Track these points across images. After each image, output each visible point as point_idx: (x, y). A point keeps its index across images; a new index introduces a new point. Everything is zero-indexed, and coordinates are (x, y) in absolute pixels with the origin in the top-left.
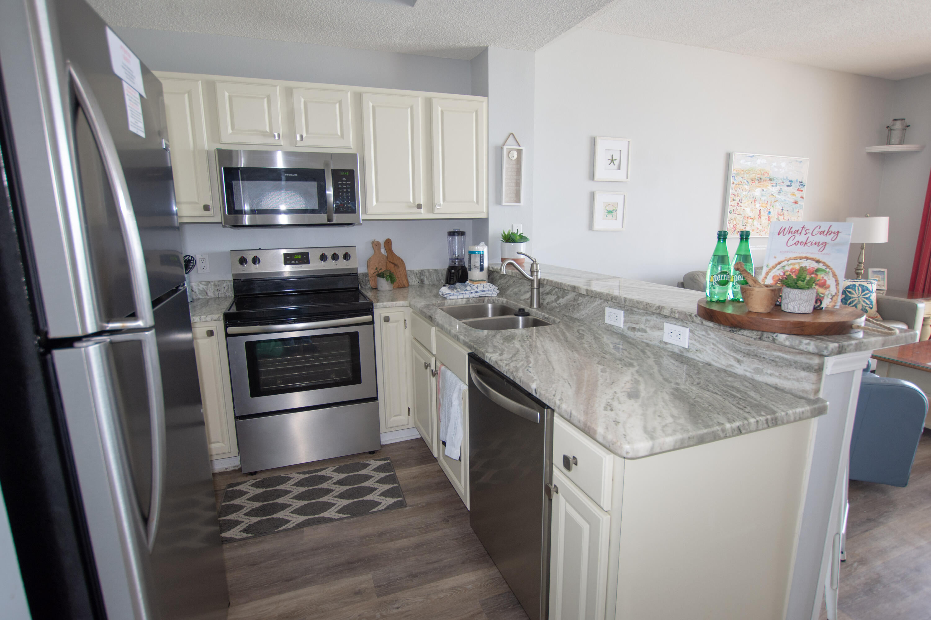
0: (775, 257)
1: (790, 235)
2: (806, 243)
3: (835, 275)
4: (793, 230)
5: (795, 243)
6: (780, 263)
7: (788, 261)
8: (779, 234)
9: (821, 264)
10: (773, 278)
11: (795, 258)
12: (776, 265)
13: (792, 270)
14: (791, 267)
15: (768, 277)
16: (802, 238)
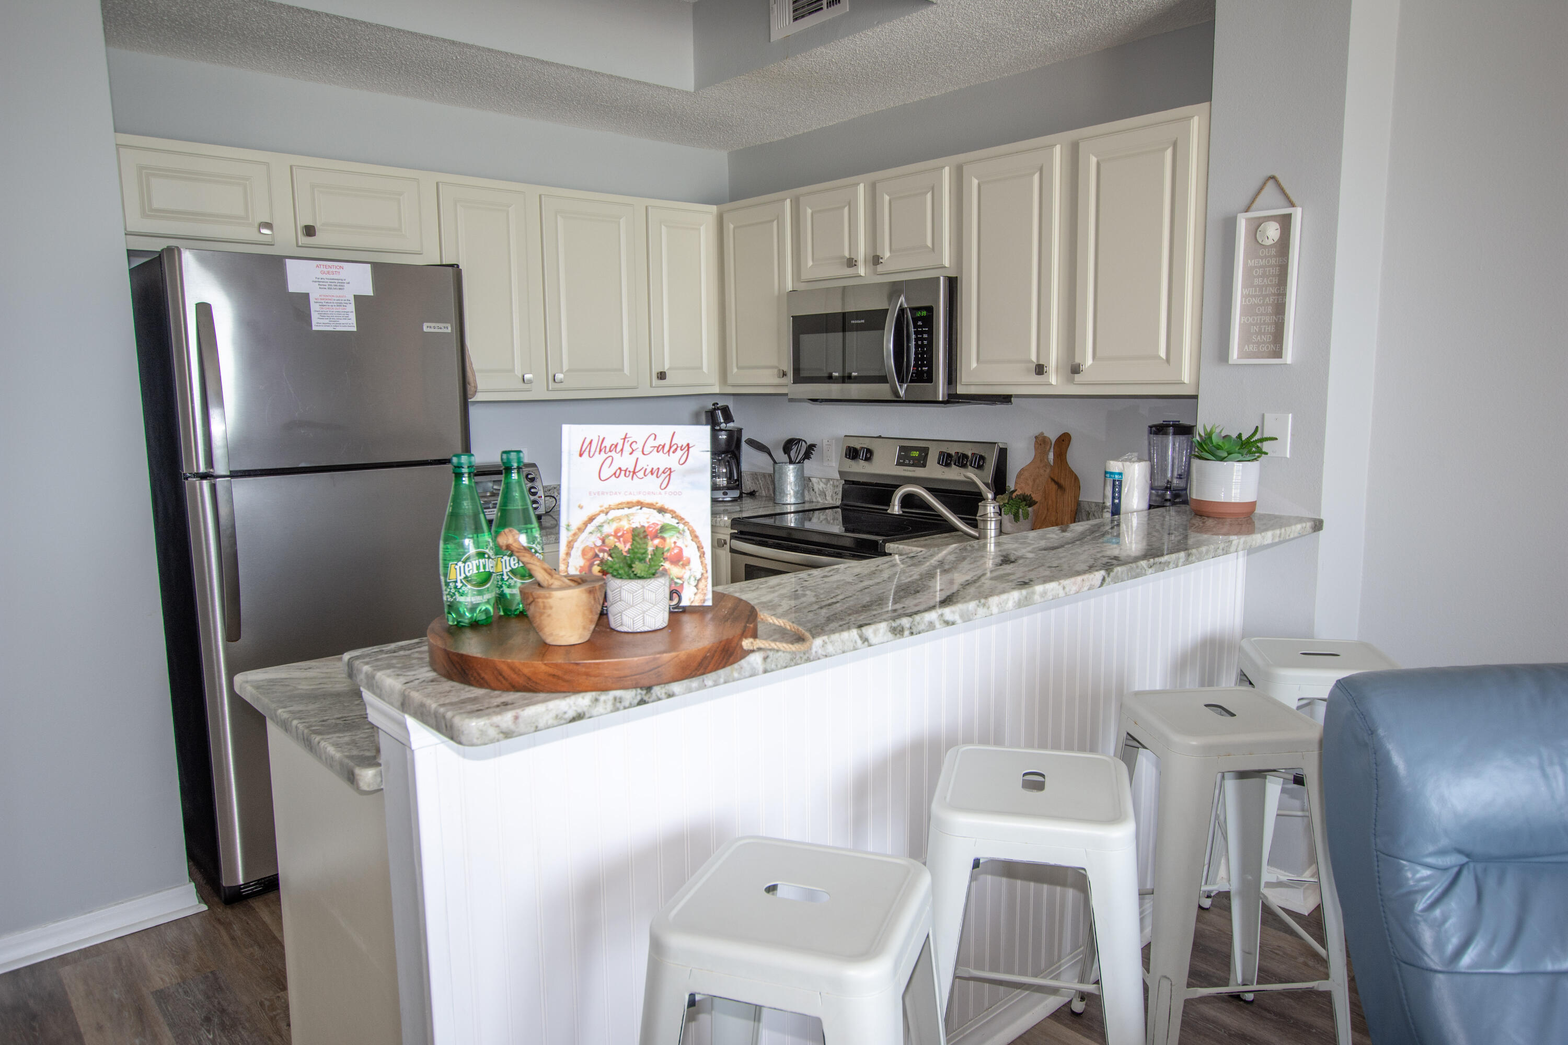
2: (636, 473)
4: (607, 443)
11: (619, 507)
13: (617, 533)
14: (615, 526)
16: (628, 461)
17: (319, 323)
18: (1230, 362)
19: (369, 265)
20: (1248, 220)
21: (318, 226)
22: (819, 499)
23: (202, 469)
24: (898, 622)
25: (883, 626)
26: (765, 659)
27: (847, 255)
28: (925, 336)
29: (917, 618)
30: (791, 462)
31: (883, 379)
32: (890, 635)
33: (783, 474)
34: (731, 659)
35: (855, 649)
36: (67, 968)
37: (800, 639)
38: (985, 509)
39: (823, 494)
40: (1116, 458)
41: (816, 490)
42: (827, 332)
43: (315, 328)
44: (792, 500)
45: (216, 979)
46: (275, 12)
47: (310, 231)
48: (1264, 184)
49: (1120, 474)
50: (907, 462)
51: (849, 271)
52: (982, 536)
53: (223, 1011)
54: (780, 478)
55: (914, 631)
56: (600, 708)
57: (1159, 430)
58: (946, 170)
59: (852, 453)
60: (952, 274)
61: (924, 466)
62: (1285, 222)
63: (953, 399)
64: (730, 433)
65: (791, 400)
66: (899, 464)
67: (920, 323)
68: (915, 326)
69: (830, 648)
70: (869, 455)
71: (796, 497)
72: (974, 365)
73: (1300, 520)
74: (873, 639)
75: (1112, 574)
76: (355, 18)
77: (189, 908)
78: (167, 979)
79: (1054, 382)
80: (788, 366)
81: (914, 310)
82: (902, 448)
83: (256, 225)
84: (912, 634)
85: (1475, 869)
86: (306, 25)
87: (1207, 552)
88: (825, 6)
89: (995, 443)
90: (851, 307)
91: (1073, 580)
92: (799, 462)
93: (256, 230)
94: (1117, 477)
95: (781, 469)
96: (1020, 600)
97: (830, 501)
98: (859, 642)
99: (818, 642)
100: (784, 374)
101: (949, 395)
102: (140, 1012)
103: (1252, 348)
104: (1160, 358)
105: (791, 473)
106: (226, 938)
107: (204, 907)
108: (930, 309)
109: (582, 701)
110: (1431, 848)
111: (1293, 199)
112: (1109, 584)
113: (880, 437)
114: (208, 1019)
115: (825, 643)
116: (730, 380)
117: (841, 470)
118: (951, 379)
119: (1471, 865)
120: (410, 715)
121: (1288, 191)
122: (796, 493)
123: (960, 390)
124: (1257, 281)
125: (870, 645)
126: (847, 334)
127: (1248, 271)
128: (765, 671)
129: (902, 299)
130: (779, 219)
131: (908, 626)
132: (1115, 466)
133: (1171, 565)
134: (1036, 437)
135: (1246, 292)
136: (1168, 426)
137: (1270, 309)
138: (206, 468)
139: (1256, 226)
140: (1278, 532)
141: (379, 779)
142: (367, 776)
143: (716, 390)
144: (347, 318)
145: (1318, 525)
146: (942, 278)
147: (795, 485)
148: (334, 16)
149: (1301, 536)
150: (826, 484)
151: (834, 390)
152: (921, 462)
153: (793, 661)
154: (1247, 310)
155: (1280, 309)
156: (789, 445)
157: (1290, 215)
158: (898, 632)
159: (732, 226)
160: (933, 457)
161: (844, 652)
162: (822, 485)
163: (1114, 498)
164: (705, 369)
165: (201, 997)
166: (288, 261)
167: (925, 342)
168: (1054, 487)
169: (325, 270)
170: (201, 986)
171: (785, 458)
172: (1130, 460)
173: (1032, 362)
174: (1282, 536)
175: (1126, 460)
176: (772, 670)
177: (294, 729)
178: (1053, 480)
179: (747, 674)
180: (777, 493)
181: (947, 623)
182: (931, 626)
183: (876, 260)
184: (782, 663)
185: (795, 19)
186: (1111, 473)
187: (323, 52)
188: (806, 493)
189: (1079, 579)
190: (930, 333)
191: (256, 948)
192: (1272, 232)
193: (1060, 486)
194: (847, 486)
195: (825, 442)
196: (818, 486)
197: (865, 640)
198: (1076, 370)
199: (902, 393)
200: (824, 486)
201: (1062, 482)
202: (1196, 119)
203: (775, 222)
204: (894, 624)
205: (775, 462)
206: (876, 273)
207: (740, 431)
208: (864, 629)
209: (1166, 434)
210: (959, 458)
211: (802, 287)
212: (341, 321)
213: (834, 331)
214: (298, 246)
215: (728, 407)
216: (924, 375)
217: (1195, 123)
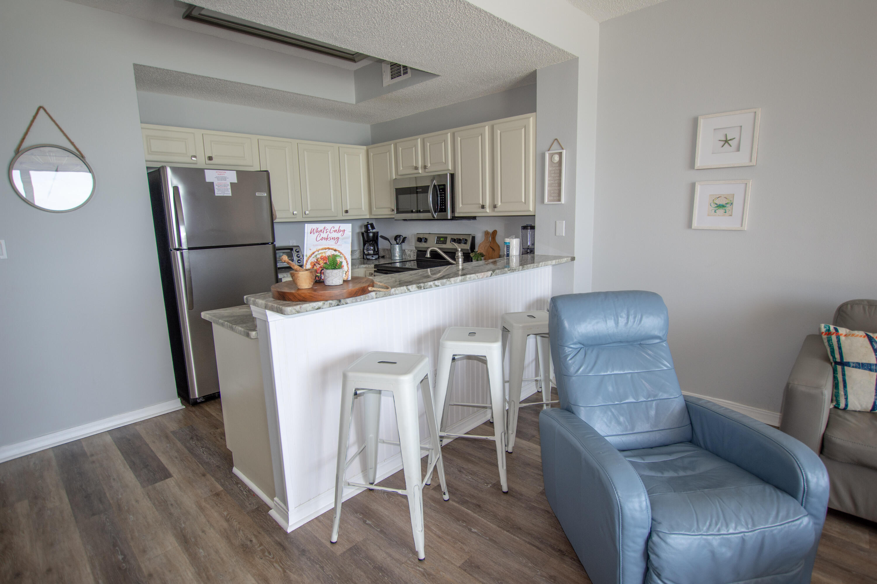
0: (310, 250)
1: (318, 233)
2: (327, 239)
3: (346, 258)
4: (319, 230)
5: (321, 239)
6: (313, 253)
7: (318, 251)
8: (311, 233)
9: (337, 252)
10: (311, 264)
11: (322, 249)
12: (312, 255)
13: (321, 257)
14: (321, 255)
15: (308, 263)
16: (324, 235)
17: (218, 193)
18: (545, 203)
19: (235, 171)
20: (549, 154)
21: (213, 156)
22: (408, 258)
23: (177, 247)
24: (419, 285)
25: (414, 286)
26: (376, 294)
27: (415, 165)
28: (443, 195)
29: (426, 284)
30: (397, 244)
31: (428, 211)
32: (417, 289)
33: (394, 249)
34: (365, 293)
35: (405, 292)
36: (137, 426)
37: (387, 288)
38: (458, 254)
39: (410, 256)
40: (508, 237)
41: (407, 254)
42: (410, 194)
43: (216, 195)
44: (397, 258)
45: (192, 427)
46: (197, 78)
47: (210, 158)
48: (554, 141)
49: (509, 243)
50: (440, 242)
51: (416, 171)
52: (458, 263)
53: (197, 436)
54: (393, 250)
55: (425, 288)
56: (325, 306)
57: (525, 228)
58: (449, 134)
59: (420, 240)
60: (452, 172)
61: (446, 243)
62: (560, 154)
63: (454, 218)
64: (374, 233)
65: (396, 220)
66: (436, 243)
67: (441, 190)
68: (440, 192)
69: (397, 292)
70: (426, 240)
71: (399, 257)
72: (461, 205)
73: (567, 257)
74: (411, 290)
75: (494, 272)
76: (227, 80)
77: (179, 407)
78: (175, 428)
79: (488, 211)
80: (394, 207)
81: (439, 186)
82: (438, 237)
83: (190, 156)
84: (424, 289)
85: (585, 349)
86: (208, 82)
87: (530, 266)
88: (402, 74)
89: (470, 234)
90: (420, 185)
91: (480, 274)
92: (400, 244)
93: (190, 158)
94: (508, 244)
95: (393, 246)
96: (461, 280)
97: (412, 258)
98: (407, 290)
99: (393, 290)
100: (393, 210)
101: (452, 217)
102: (167, 437)
103: (551, 198)
104: (522, 202)
105: (397, 248)
106: (194, 416)
107: (184, 407)
108: (444, 185)
109: (320, 304)
110: (572, 342)
111: (563, 147)
112: (494, 276)
113: (430, 233)
114: (192, 438)
115: (395, 290)
116: (373, 213)
117: (416, 246)
118: (453, 211)
119: (584, 348)
120: (268, 310)
121: (561, 144)
122: (399, 256)
123: (456, 215)
124: (552, 175)
125: (410, 292)
126: (418, 195)
127: (550, 171)
128: (376, 298)
129: (435, 181)
130: (389, 151)
131: (423, 286)
132: (507, 240)
133: (517, 270)
134: (485, 232)
135: (549, 179)
136: (528, 226)
137: (557, 185)
138: (179, 247)
139: (551, 156)
140: (557, 260)
141: (257, 335)
142: (253, 334)
143: (368, 217)
144: (228, 191)
145: (573, 259)
146: (448, 174)
147: (399, 253)
148: (219, 79)
149: (566, 262)
150: (411, 252)
151: (414, 216)
152: (444, 242)
153: (385, 295)
154: (550, 185)
155: (560, 185)
156: (396, 238)
157: (562, 152)
158: (420, 288)
159: (372, 154)
160: (449, 240)
161: (402, 293)
162: (409, 252)
163: (507, 251)
164: (363, 209)
165: (188, 432)
166: (206, 170)
167: (443, 198)
168: (491, 249)
169: (220, 173)
170: (187, 430)
171: (395, 242)
172: (512, 238)
173: (480, 204)
174: (559, 262)
175: (511, 238)
176: (378, 298)
177: (226, 325)
178: (491, 247)
179: (371, 298)
180: (392, 256)
181: (436, 286)
182: (431, 287)
183: (425, 167)
184: (381, 296)
185: (392, 78)
186: (506, 243)
187: (213, 91)
188: (403, 256)
189: (483, 274)
190: (445, 194)
191: (205, 418)
192: (556, 158)
193: (493, 249)
194: (419, 252)
195: (410, 236)
196: (408, 252)
197: (409, 290)
198: (495, 207)
199: (435, 216)
200: (410, 253)
201: (494, 248)
202: (532, 118)
203: (388, 153)
204: (418, 285)
205: (391, 244)
206: (425, 172)
207: (378, 232)
208: (408, 287)
209: (527, 229)
210: (458, 240)
211: (398, 177)
212: (226, 192)
213: (413, 193)
214: (206, 164)
215: (373, 223)
216: (443, 210)
217: (531, 119)
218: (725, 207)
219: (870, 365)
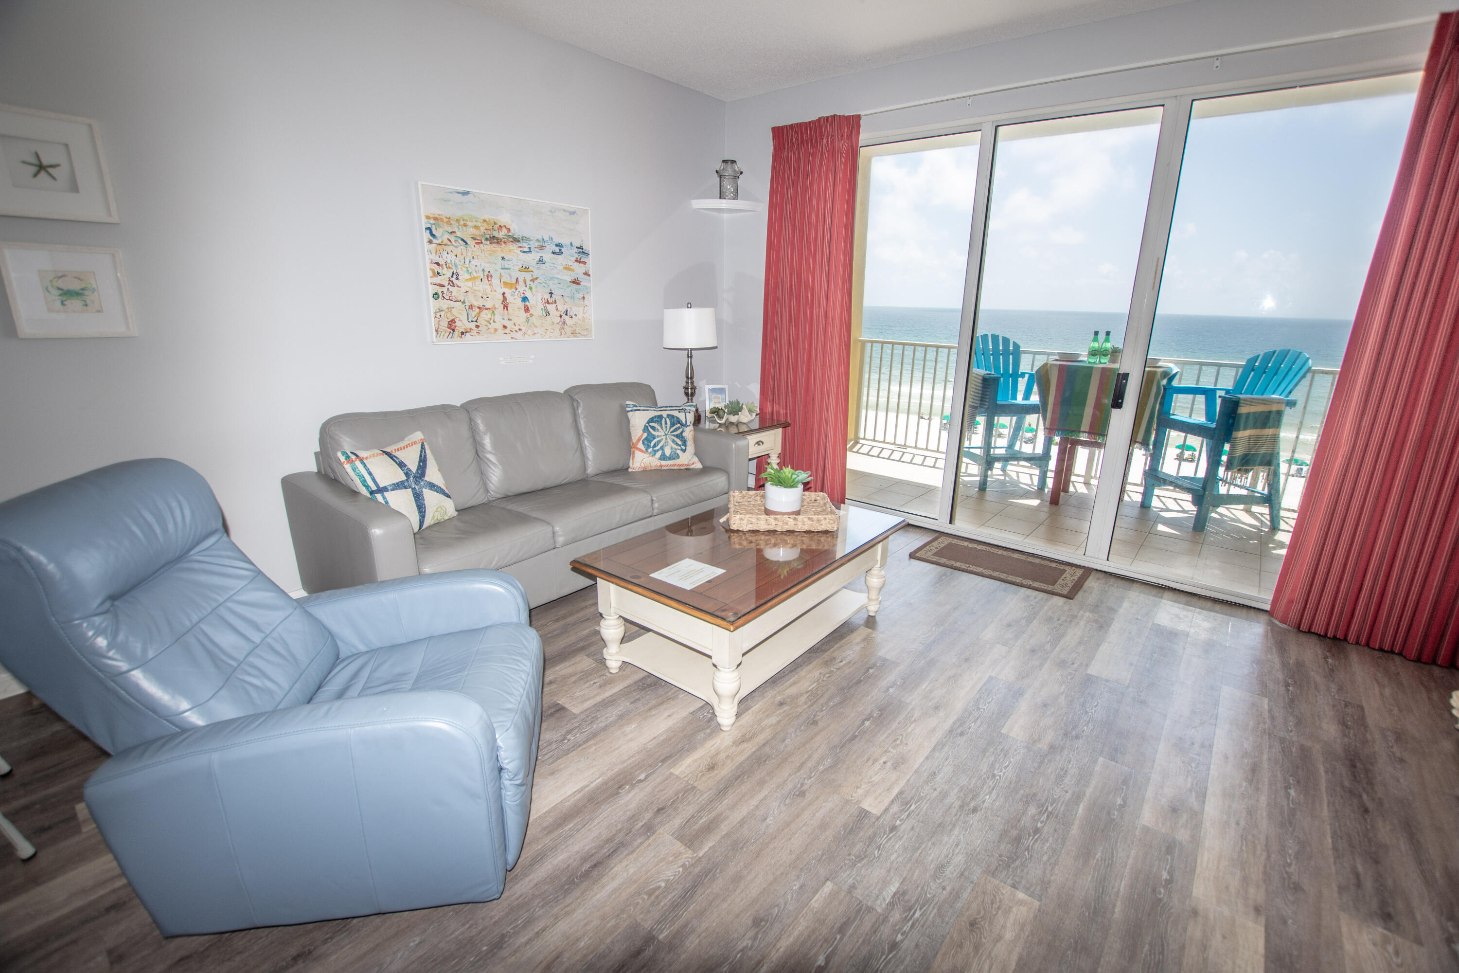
218: (82, 295)
219: (402, 482)
